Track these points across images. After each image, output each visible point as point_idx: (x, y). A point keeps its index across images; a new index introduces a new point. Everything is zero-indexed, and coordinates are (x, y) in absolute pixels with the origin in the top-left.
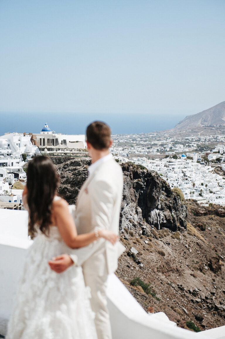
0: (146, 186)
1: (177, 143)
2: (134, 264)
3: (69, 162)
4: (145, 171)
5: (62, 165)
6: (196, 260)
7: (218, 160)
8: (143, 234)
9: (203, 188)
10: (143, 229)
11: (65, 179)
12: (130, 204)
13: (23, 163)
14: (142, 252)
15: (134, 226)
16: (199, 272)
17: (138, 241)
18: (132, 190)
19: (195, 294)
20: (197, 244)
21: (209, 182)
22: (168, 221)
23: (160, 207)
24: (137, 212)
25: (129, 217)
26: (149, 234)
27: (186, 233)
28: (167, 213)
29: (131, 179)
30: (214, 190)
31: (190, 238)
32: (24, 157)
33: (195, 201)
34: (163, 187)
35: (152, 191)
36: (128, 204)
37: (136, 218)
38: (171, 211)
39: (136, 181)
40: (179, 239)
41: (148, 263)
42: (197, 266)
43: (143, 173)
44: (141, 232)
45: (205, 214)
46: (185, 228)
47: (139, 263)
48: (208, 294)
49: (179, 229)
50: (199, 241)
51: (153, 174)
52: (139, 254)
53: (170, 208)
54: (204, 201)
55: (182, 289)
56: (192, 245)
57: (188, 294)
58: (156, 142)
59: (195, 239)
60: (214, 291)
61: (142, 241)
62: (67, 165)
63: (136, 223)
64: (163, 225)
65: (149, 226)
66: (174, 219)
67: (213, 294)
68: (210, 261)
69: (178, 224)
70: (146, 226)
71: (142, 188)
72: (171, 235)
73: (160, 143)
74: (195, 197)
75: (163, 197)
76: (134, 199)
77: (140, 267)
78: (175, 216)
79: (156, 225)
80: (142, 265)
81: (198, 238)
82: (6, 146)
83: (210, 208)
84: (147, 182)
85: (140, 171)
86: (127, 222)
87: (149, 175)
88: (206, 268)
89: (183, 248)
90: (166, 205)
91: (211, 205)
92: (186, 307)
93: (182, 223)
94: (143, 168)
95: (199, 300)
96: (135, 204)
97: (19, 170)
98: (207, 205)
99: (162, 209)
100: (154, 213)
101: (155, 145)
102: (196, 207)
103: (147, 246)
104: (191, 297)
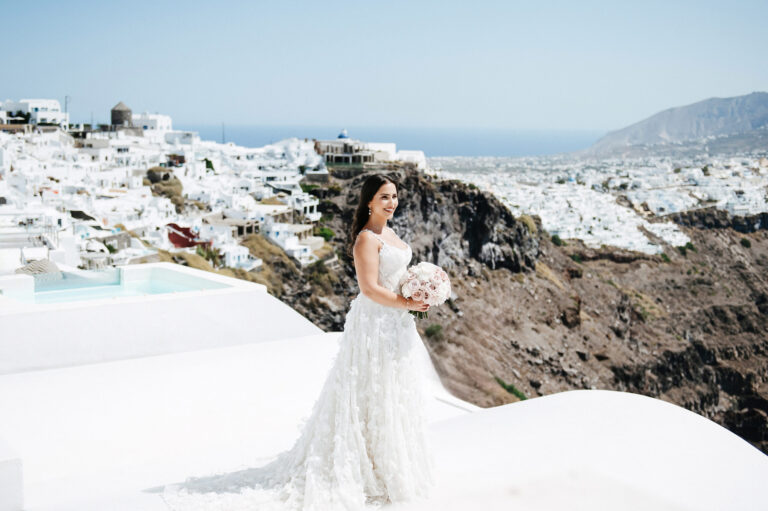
0: (477, 211)
1: (588, 168)
2: (450, 312)
3: (360, 177)
4: (476, 192)
5: (351, 181)
6: (542, 310)
7: (624, 187)
8: (470, 274)
9: (594, 224)
10: (469, 268)
11: (353, 199)
12: (453, 235)
13: (301, 177)
14: (465, 297)
15: (457, 263)
16: (545, 326)
17: (460, 283)
18: (456, 217)
19: (535, 353)
20: (549, 290)
21: (605, 215)
22: (508, 258)
23: (495, 239)
24: (462, 246)
25: (451, 251)
26: (478, 274)
27: (533, 275)
28: (506, 248)
29: (455, 202)
30: (610, 226)
31: (537, 282)
32: (302, 170)
33: (581, 241)
34: (502, 213)
35: (484, 218)
36: (448, 235)
37: (461, 253)
38: (512, 246)
39: (462, 205)
40: (521, 282)
41: (472, 311)
42: (543, 318)
43: (473, 194)
44: (466, 272)
45: (594, 259)
46: (534, 268)
47: (456, 311)
48: (554, 355)
49: (524, 270)
50: (552, 287)
51: (487, 196)
52: (460, 300)
53: (510, 242)
54: (593, 242)
55: (516, 347)
56: (540, 291)
57: (524, 354)
58: (559, 167)
59: (546, 284)
60: (563, 351)
61: (466, 284)
62: (358, 180)
63: (459, 260)
64: (499, 265)
65: (478, 264)
66: (516, 256)
67: (561, 354)
68: (564, 313)
69: (522, 263)
70: (474, 265)
71: (470, 215)
72: (510, 277)
73: (565, 167)
74: (582, 236)
75: (500, 226)
76: (459, 228)
77: (459, 317)
78: (518, 253)
79: (489, 265)
80: (461, 313)
81: (552, 282)
82: (280, 156)
83: (603, 251)
84: (478, 206)
85: (468, 191)
86: (448, 259)
87: (481, 197)
88: (558, 321)
89: (525, 294)
90: (505, 237)
91: (604, 246)
92: (518, 369)
93: (529, 262)
94: (472, 187)
95: (540, 361)
96: (459, 236)
97: (294, 187)
98: (598, 247)
99: (499, 243)
100: (487, 247)
101: (557, 170)
102: (581, 249)
103: (472, 291)
104: (528, 357)
